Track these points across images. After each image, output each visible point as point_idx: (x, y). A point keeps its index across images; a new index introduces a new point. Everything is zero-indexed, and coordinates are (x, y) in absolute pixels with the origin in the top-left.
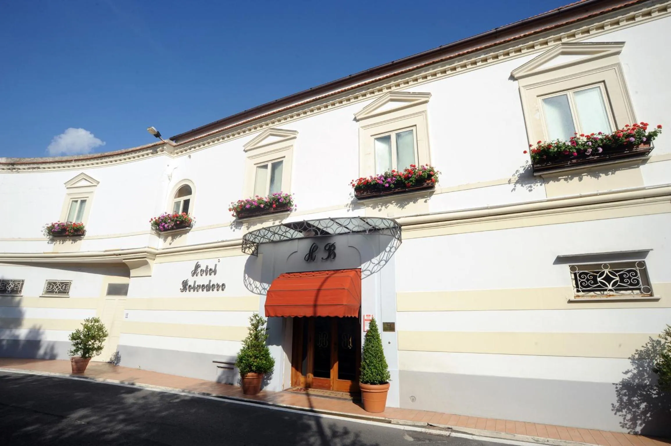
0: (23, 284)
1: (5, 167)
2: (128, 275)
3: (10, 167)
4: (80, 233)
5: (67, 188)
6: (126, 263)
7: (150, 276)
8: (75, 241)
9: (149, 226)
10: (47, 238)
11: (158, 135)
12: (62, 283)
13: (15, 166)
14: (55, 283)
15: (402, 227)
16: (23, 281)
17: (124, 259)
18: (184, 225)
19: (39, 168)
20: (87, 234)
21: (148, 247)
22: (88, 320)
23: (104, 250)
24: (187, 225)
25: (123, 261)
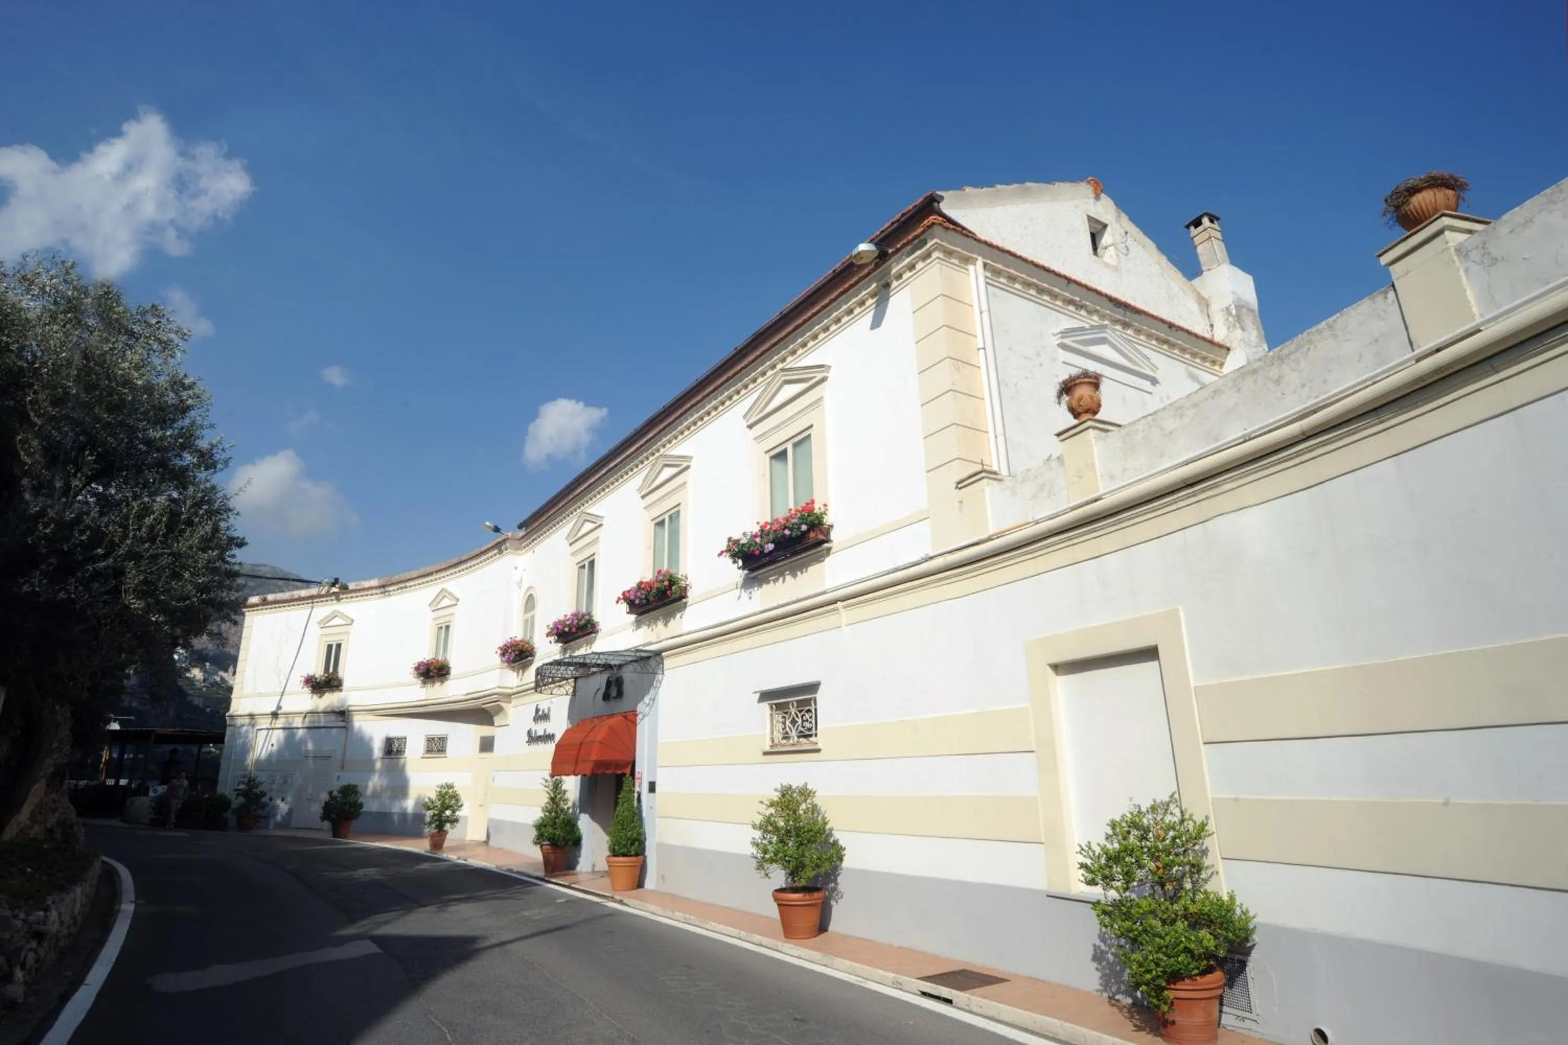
0: (405, 742)
1: (377, 591)
2: (491, 723)
3: (382, 590)
4: (445, 672)
5: (433, 611)
6: (488, 709)
7: (507, 725)
8: (443, 682)
9: (497, 659)
10: (418, 682)
11: (497, 530)
12: (440, 739)
13: (387, 589)
14: (433, 739)
15: (663, 654)
16: (405, 738)
17: (483, 704)
18: (524, 655)
19: (406, 587)
20: (453, 672)
21: (500, 687)
22: (442, 787)
23: (464, 693)
24: (528, 654)
25: (484, 706)
